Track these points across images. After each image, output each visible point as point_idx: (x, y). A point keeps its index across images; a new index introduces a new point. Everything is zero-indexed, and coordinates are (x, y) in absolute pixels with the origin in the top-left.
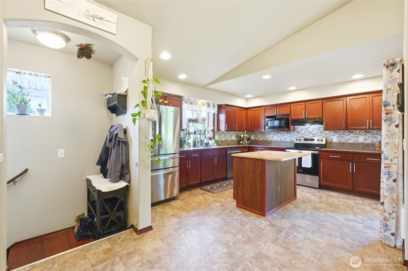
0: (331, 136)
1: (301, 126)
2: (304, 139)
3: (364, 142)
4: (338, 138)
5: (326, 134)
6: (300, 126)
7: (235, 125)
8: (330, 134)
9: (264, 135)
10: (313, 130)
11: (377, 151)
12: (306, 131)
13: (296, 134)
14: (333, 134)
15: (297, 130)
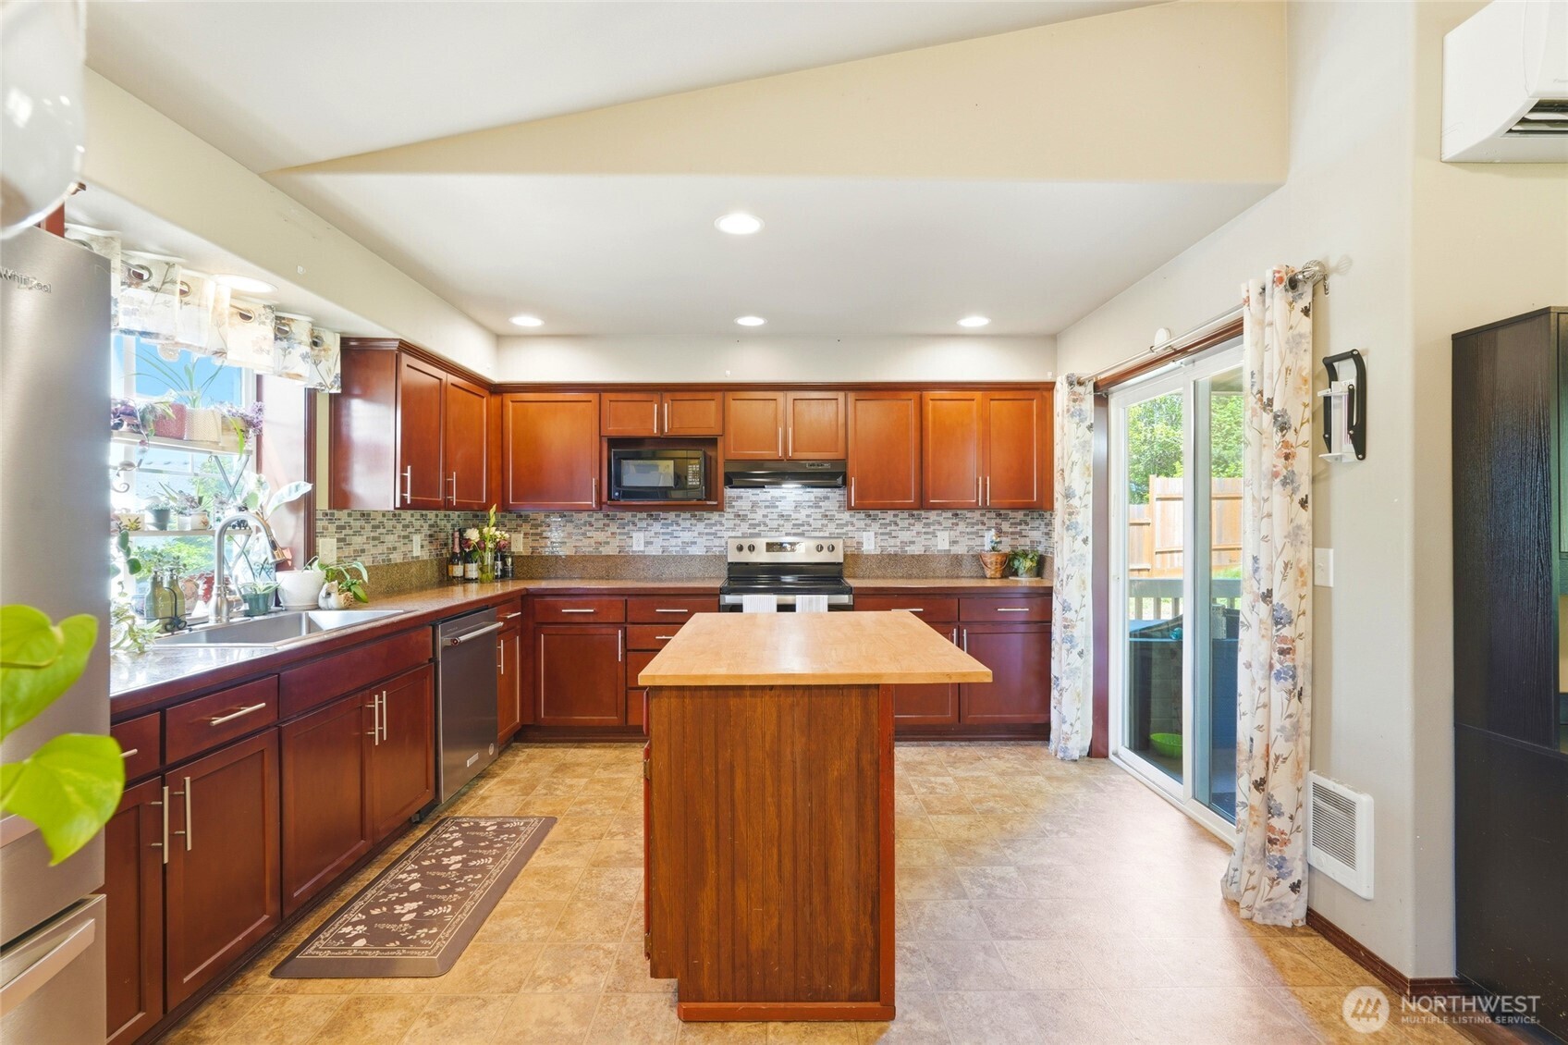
0: (858, 530)
1: (750, 490)
2: (768, 544)
3: (950, 550)
4: (880, 537)
5: (841, 524)
6: (748, 490)
7: (447, 474)
8: (852, 524)
9: (626, 531)
10: (797, 506)
11: (989, 580)
12: (769, 510)
13: (730, 524)
14: (861, 524)
15: (734, 507)
